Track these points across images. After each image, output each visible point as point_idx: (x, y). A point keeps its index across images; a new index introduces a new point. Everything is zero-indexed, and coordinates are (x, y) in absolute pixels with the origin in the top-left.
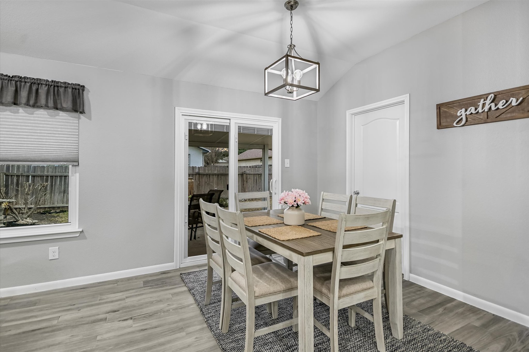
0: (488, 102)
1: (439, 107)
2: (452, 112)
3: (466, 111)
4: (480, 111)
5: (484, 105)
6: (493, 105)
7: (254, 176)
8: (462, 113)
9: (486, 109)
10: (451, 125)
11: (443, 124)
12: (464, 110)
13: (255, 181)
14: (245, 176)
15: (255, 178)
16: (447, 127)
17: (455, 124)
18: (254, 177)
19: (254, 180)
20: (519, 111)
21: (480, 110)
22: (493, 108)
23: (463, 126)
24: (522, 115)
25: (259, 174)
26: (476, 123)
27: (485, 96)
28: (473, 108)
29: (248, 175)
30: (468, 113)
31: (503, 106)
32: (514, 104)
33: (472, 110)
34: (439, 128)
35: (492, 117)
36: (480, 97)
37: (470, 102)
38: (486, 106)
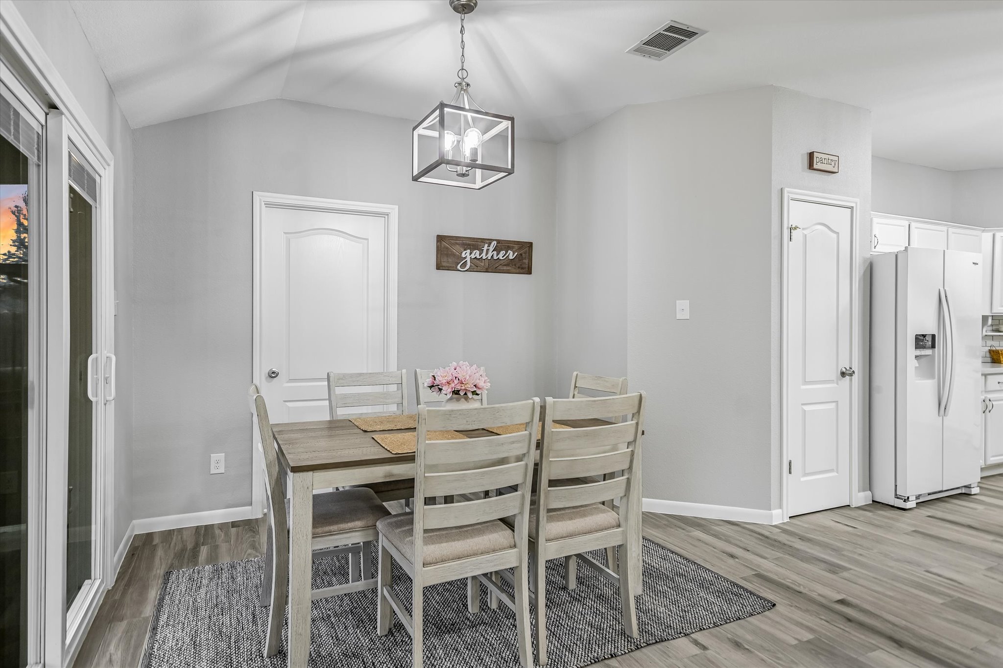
0: (491, 248)
1: (440, 238)
2: (455, 250)
3: (471, 254)
4: (484, 258)
5: (488, 250)
6: (495, 253)
8: (466, 254)
9: (489, 256)
10: (453, 267)
11: (444, 264)
12: (468, 251)
16: (449, 269)
17: (459, 267)
20: (512, 265)
21: (484, 255)
22: (495, 258)
23: (466, 271)
24: (514, 270)
26: (478, 270)
27: (490, 241)
28: (478, 252)
30: (473, 256)
31: (503, 257)
32: (511, 257)
33: (476, 254)
34: (439, 267)
35: (492, 267)
36: (483, 240)
37: (474, 244)
38: (489, 253)
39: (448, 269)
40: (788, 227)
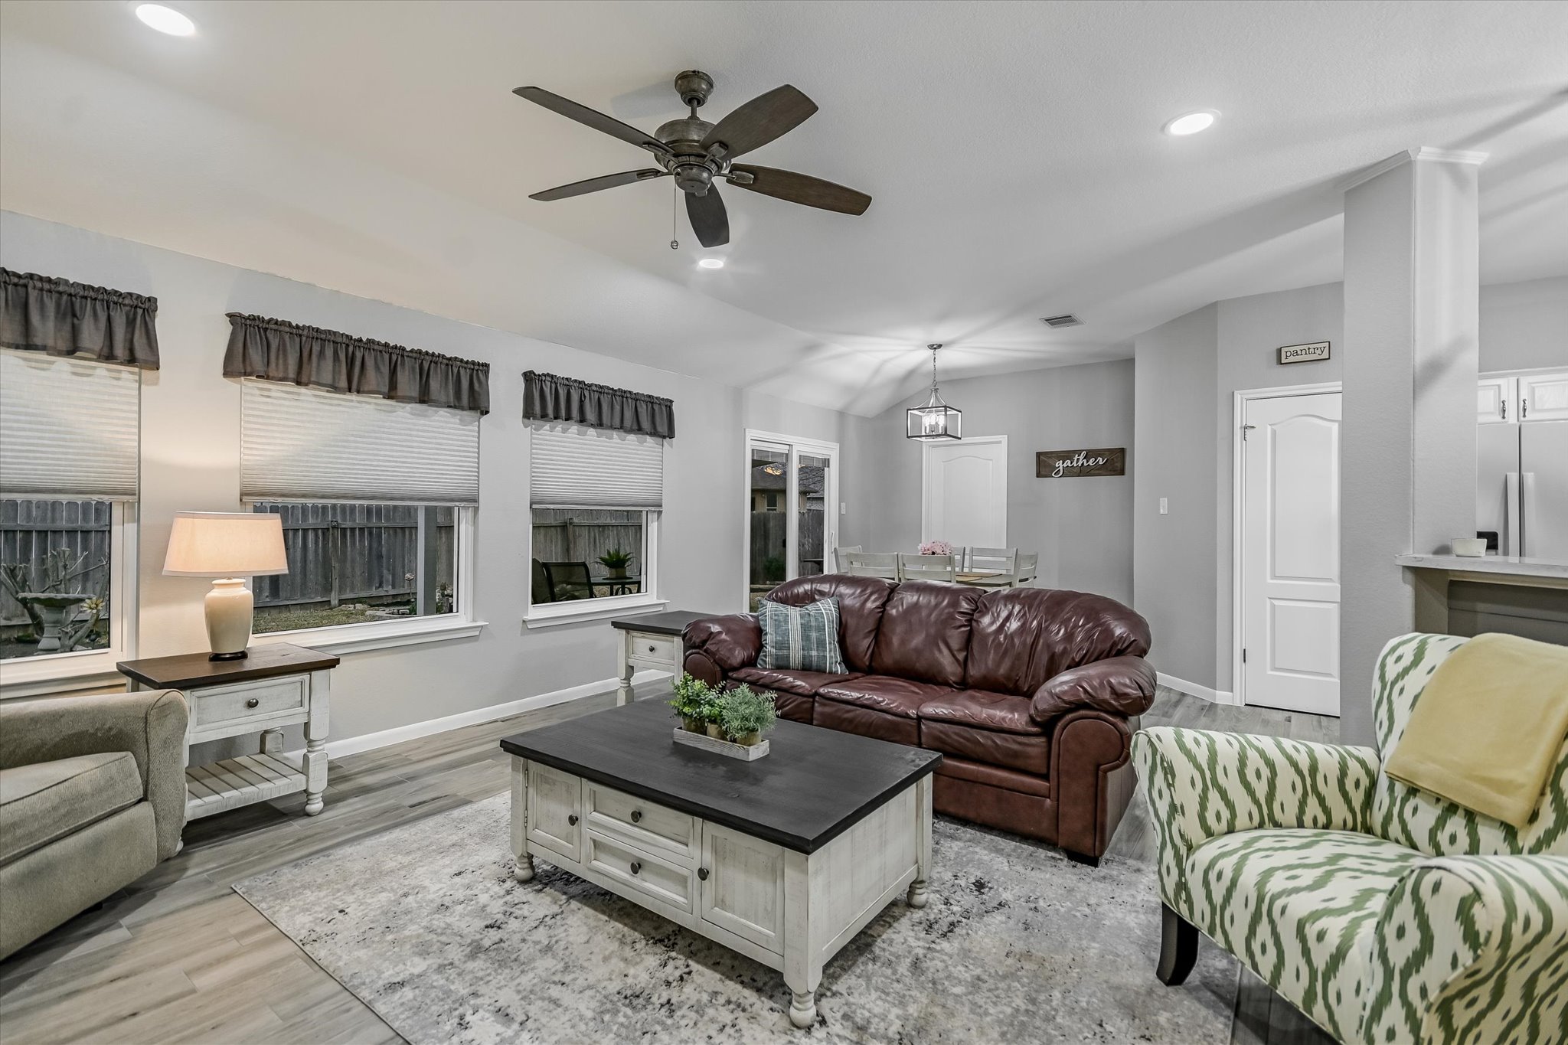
0: (1081, 457)
1: (1039, 455)
2: (1050, 461)
3: (1063, 463)
5: (1078, 459)
6: (1085, 461)
7: (589, 530)
8: (1059, 464)
9: (1080, 464)
10: (1049, 475)
11: (1043, 473)
12: (1061, 461)
13: (592, 540)
14: (570, 529)
15: (592, 534)
17: (1053, 474)
18: (589, 532)
19: (589, 539)
20: (1104, 469)
21: (1075, 464)
22: (1085, 464)
23: (1060, 477)
24: (1105, 473)
25: (600, 526)
26: (1071, 475)
27: (1079, 452)
28: (1069, 461)
29: (577, 529)
30: (1065, 465)
31: (1092, 463)
32: (1101, 463)
33: (1068, 463)
34: (1038, 476)
35: (1083, 472)
36: (1075, 452)
37: (1067, 455)
38: (1079, 461)
39: (1046, 476)
40: (1241, 428)
